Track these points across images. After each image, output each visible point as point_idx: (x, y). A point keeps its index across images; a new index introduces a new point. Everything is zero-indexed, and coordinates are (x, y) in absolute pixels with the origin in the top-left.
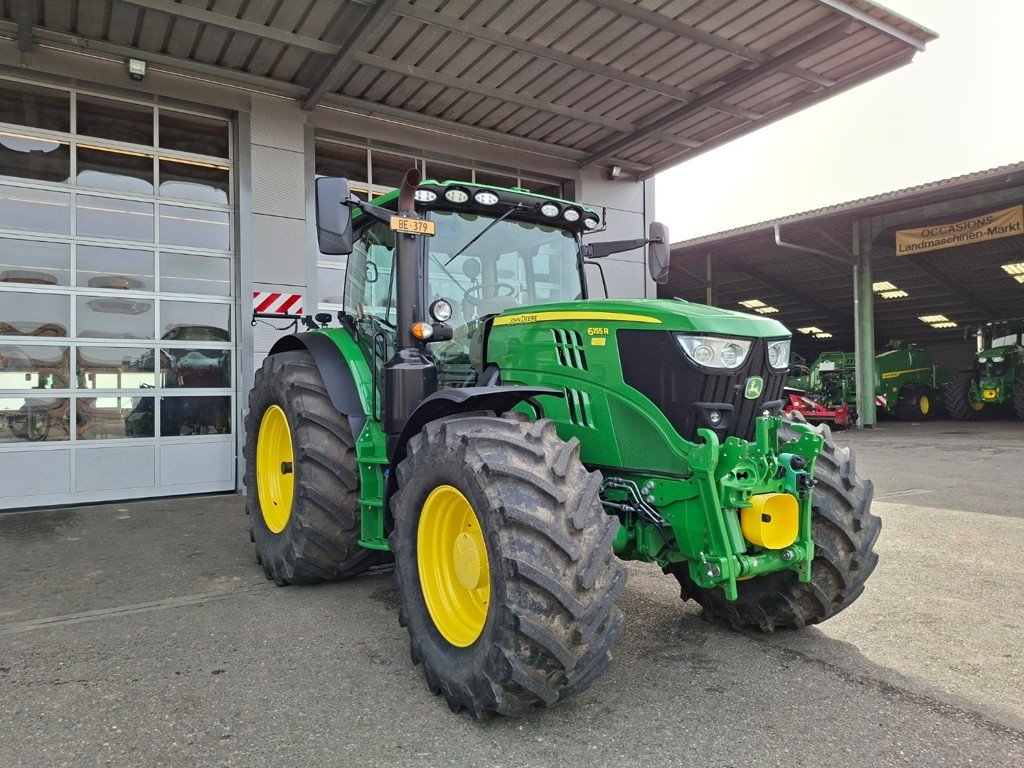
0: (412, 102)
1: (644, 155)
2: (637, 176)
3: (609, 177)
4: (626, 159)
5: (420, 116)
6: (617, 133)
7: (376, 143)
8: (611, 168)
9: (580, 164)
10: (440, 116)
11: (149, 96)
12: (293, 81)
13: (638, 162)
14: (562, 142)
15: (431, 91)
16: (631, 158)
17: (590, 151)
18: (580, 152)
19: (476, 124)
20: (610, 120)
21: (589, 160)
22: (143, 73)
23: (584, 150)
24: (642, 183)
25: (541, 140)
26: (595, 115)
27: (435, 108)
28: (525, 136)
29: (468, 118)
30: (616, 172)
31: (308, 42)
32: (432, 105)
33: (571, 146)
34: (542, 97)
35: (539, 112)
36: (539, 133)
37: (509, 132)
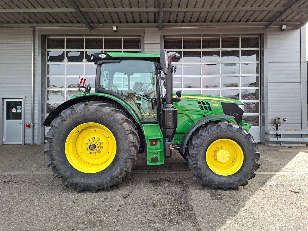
0: (192, 20)
1: (297, 18)
2: (297, 27)
3: (282, 30)
4: (289, 21)
5: (198, 24)
6: (278, 12)
7: (185, 36)
8: (282, 26)
9: (267, 27)
10: (204, 22)
11: (121, 36)
12: (155, 22)
13: (296, 21)
14: (255, 20)
15: (196, 15)
16: (291, 20)
17: (269, 22)
18: (266, 22)
19: (218, 21)
20: (271, 7)
21: (269, 24)
22: (116, 30)
23: (267, 21)
24: (299, 29)
25: (246, 21)
26: (263, 7)
27: (201, 20)
28: (239, 21)
29: (214, 20)
30: (284, 27)
31: (152, 10)
32: (199, 19)
33: (260, 21)
34: (237, 6)
35: (239, 12)
36: (244, 19)
37: (232, 21)
